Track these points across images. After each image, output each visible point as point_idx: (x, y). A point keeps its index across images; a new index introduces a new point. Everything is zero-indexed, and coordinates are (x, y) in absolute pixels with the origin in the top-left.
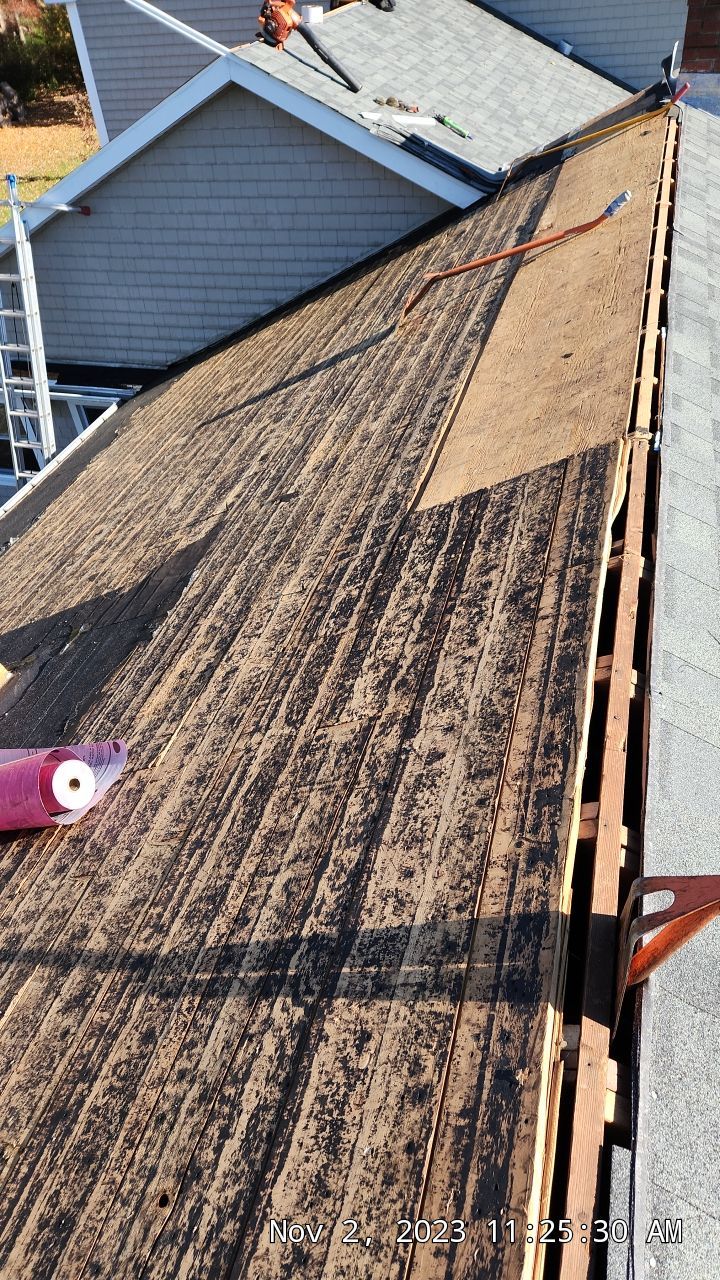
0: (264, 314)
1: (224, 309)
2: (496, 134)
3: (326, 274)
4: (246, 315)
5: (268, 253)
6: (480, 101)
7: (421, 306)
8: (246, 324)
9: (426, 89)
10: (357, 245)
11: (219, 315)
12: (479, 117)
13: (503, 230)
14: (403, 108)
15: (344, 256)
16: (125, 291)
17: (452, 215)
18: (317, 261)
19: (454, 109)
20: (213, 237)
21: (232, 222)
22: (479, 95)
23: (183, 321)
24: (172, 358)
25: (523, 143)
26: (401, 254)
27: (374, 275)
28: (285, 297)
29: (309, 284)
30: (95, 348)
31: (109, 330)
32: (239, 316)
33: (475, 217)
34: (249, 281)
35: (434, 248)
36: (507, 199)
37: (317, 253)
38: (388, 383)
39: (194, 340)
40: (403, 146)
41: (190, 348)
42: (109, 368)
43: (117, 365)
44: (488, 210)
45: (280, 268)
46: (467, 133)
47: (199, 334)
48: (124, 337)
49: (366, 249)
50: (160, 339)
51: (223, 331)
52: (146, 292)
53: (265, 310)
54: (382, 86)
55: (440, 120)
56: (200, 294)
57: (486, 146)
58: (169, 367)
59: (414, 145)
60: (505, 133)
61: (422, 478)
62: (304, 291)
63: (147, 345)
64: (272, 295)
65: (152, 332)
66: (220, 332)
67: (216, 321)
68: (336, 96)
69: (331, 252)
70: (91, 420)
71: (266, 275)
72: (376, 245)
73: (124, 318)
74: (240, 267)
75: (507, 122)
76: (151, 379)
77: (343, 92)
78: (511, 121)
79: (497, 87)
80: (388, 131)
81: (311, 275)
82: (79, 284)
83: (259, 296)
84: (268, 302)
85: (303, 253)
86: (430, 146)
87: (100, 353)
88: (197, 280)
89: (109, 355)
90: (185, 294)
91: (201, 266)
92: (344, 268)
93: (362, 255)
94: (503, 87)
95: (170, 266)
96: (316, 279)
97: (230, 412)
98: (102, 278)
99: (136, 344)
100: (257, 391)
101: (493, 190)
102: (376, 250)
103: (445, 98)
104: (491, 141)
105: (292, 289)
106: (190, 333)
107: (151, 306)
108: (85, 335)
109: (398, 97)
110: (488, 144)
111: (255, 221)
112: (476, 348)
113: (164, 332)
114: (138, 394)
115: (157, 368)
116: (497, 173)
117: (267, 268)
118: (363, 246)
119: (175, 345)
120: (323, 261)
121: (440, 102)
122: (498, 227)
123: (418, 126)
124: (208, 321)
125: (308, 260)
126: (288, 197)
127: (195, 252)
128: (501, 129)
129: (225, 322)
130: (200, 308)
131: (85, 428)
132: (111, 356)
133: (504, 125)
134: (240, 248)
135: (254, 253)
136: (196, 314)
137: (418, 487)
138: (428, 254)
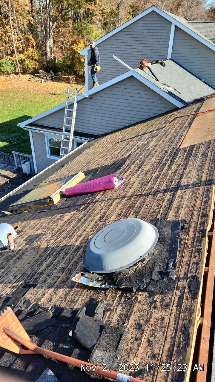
1: (118, 123)
4: (123, 126)
5: (131, 112)
6: (183, 88)
7: (172, 123)
9: (172, 83)
11: (116, 125)
12: (183, 91)
13: (190, 112)
14: (168, 86)
15: (149, 115)
16: (95, 117)
17: (177, 109)
19: (178, 88)
20: (119, 107)
21: (124, 105)
22: (183, 86)
23: (107, 125)
24: (102, 133)
25: (193, 97)
26: (163, 116)
27: (157, 119)
28: (133, 122)
29: (139, 120)
30: (84, 129)
33: (183, 109)
34: (125, 118)
35: (173, 114)
36: (191, 106)
37: (143, 114)
38: (167, 134)
39: (109, 130)
40: (168, 93)
41: (107, 131)
43: (89, 133)
44: (186, 108)
45: (133, 116)
46: (181, 93)
47: (110, 128)
48: (92, 127)
50: (101, 128)
52: (100, 118)
53: (127, 125)
54: (163, 81)
55: (175, 90)
56: (113, 120)
58: (101, 135)
59: (170, 93)
61: (179, 145)
62: (138, 122)
63: (97, 129)
65: (99, 127)
66: (115, 128)
67: (115, 126)
68: (154, 81)
69: (146, 114)
70: (78, 146)
71: (130, 117)
73: (93, 123)
74: (124, 115)
76: (96, 137)
77: (156, 81)
78: (190, 93)
80: (165, 90)
81: (140, 118)
82: (85, 114)
83: (127, 122)
84: (129, 123)
85: (139, 113)
86: (174, 94)
87: (85, 130)
88: (113, 116)
89: (87, 131)
90: (109, 119)
91: (114, 113)
94: (188, 86)
95: (107, 112)
97: (124, 141)
98: (90, 113)
99: (94, 129)
100: (131, 137)
101: (187, 105)
102: (157, 115)
105: (135, 121)
106: (108, 128)
107: (100, 121)
108: (83, 125)
109: (167, 84)
110: (186, 96)
111: (130, 105)
112: (188, 128)
113: (102, 127)
114: (93, 140)
115: (98, 135)
116: (188, 102)
117: (130, 115)
118: (154, 113)
119: (104, 130)
120: (144, 116)
121: (175, 86)
122: (189, 111)
123: (171, 90)
124: (113, 126)
125: (140, 115)
126: (139, 101)
127: (114, 110)
128: (188, 94)
129: (117, 126)
130: (112, 123)
131: (76, 148)
134: (125, 110)
135: (128, 112)
137: (179, 146)
138: (171, 115)
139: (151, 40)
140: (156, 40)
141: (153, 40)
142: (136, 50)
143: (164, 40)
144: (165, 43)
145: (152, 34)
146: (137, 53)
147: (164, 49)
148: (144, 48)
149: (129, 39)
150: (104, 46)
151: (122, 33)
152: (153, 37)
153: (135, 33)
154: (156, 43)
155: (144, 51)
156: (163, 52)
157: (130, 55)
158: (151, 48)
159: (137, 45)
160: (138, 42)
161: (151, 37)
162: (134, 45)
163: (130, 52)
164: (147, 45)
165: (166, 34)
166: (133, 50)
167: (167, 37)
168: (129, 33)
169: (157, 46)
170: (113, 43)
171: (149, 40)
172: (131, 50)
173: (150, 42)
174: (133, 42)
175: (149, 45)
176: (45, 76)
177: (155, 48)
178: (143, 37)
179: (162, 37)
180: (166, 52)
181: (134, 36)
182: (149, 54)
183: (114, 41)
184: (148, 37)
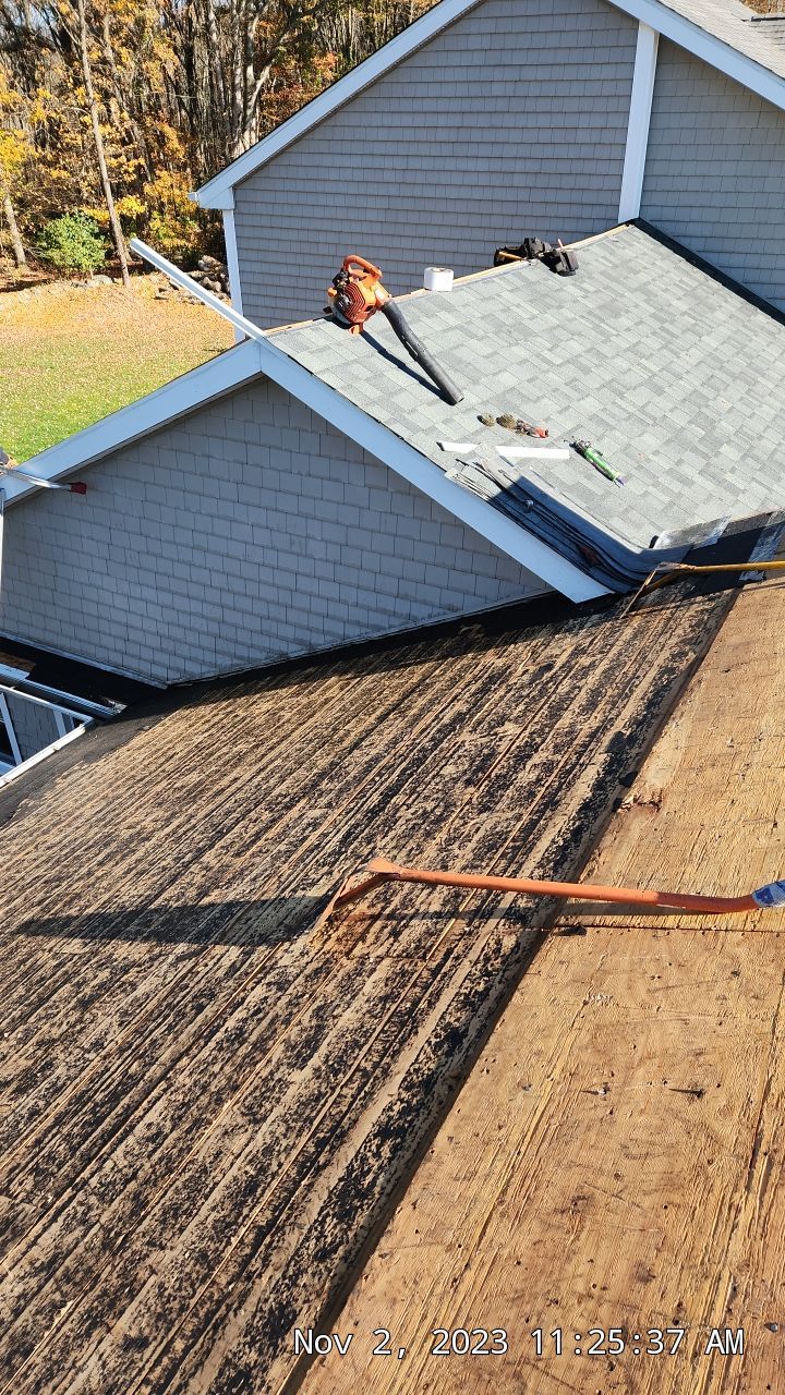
0: (292, 655)
1: (244, 636)
2: (670, 472)
3: (379, 628)
4: (271, 650)
5: (305, 584)
6: (659, 415)
8: (268, 661)
9: (578, 396)
10: (425, 603)
11: (237, 642)
12: (650, 441)
14: (524, 430)
15: (405, 611)
16: (124, 587)
18: (369, 609)
19: (613, 428)
20: (236, 549)
21: (262, 537)
22: (661, 405)
23: (192, 638)
24: (173, 679)
31: (104, 626)
32: (262, 649)
34: (277, 612)
36: (636, 623)
37: (370, 599)
39: (203, 663)
40: (493, 502)
41: (197, 670)
42: (99, 670)
43: (109, 669)
44: (606, 628)
45: (319, 605)
46: (616, 474)
47: (209, 657)
48: (120, 638)
49: (436, 611)
50: (162, 650)
51: (239, 662)
52: (149, 594)
53: (295, 651)
54: (504, 393)
55: (580, 450)
56: (217, 613)
57: (646, 494)
58: (169, 687)
60: (685, 470)
62: (348, 641)
63: (147, 652)
64: (305, 635)
65: (155, 641)
66: (235, 661)
67: (232, 648)
68: (413, 411)
69: (388, 603)
71: (300, 609)
72: (452, 609)
73: (122, 617)
74: (267, 592)
75: (695, 450)
77: (430, 404)
78: (701, 447)
79: (695, 391)
80: (476, 476)
81: (358, 624)
82: (72, 565)
83: (289, 632)
84: (300, 642)
85: (351, 595)
87: (93, 648)
88: (213, 595)
89: (101, 654)
90: (196, 607)
91: (219, 580)
92: (403, 627)
93: (430, 616)
94: (705, 391)
95: (181, 570)
96: (364, 630)
98: (99, 565)
99: (133, 649)
103: (604, 410)
104: (656, 485)
105: (332, 634)
106: (199, 654)
107: (155, 611)
110: (651, 489)
113: (168, 645)
114: (118, 717)
115: (153, 684)
116: (645, 552)
117: (301, 601)
118: (433, 606)
120: (377, 610)
121: (591, 418)
123: (535, 465)
124: (222, 645)
126: (337, 523)
127: (213, 561)
128: (680, 462)
132: (104, 654)
133: (688, 456)
134: (269, 570)
135: (287, 580)
136: (208, 634)
139: (531, 121)
140: (558, 121)
141: (543, 121)
142: (457, 179)
143: (598, 121)
144: (607, 137)
145: (534, 90)
146: (465, 193)
147: (603, 168)
148: (496, 165)
149: (420, 120)
150: (305, 160)
151: (384, 89)
152: (542, 105)
153: (448, 90)
154: (558, 137)
155: (497, 180)
156: (596, 183)
157: (430, 206)
158: (532, 166)
159: (461, 150)
160: (464, 135)
161: (530, 105)
162: (446, 150)
163: (429, 192)
164: (510, 151)
165: (608, 89)
166: (444, 179)
167: (612, 105)
168: (421, 90)
169: (561, 152)
170: (346, 148)
171: (521, 121)
172: (433, 178)
173: (530, 137)
174: (442, 135)
175: (523, 151)
176: (220, 279)
177: (550, 167)
178: (490, 105)
179: (586, 105)
180: (609, 183)
181: (443, 105)
182: (523, 195)
183: (348, 134)
184: (516, 105)
